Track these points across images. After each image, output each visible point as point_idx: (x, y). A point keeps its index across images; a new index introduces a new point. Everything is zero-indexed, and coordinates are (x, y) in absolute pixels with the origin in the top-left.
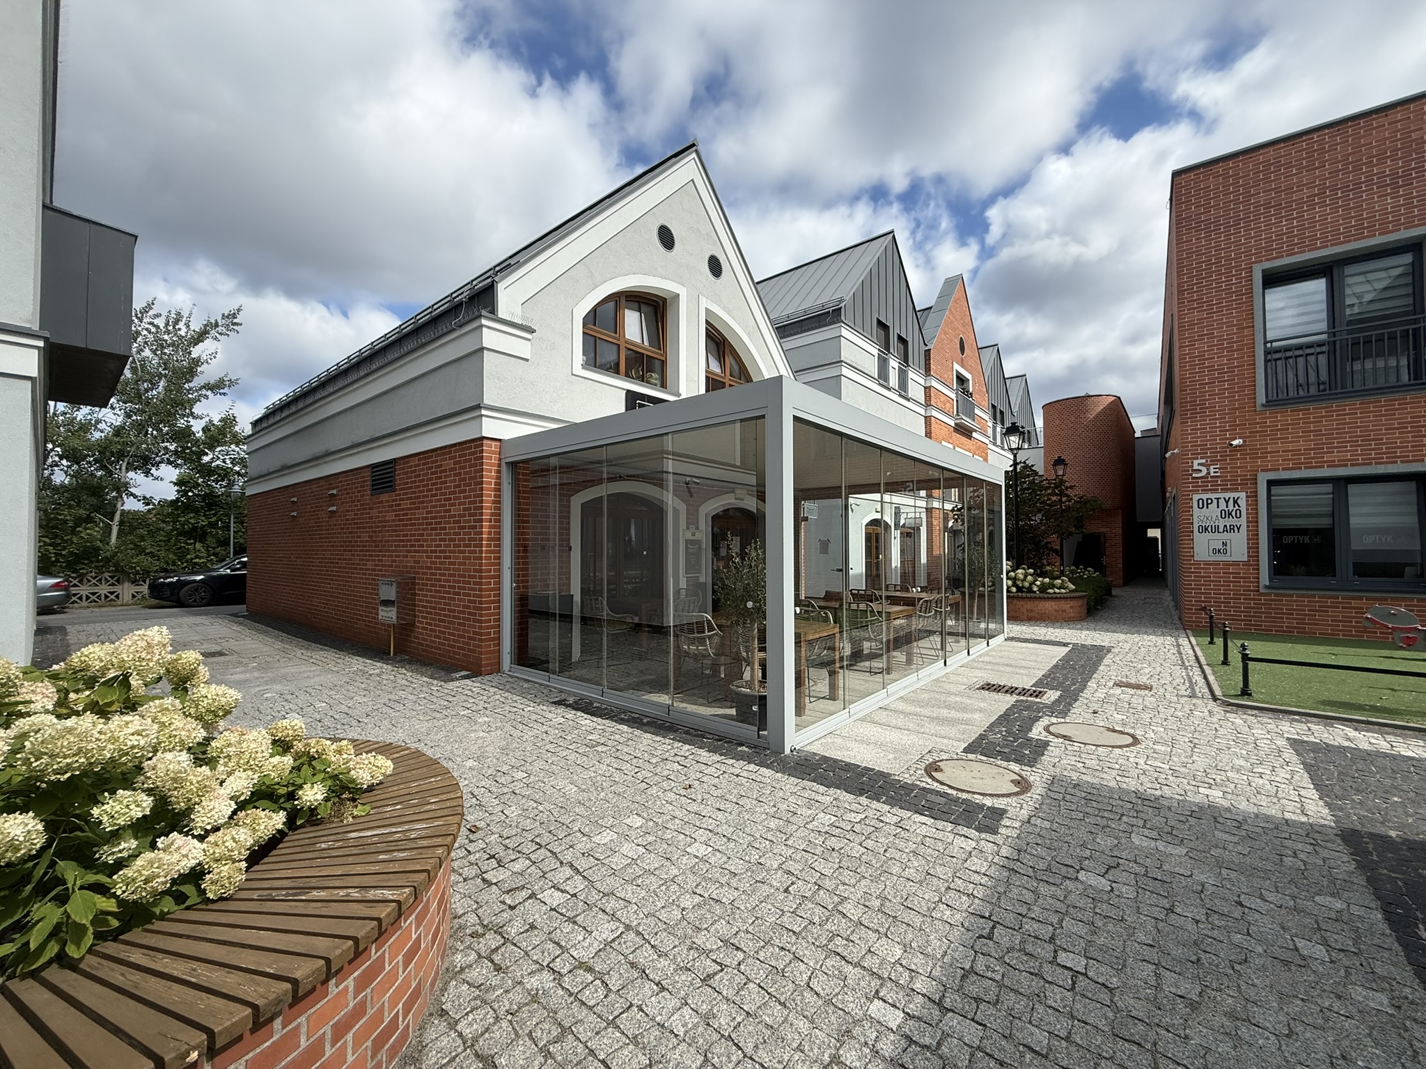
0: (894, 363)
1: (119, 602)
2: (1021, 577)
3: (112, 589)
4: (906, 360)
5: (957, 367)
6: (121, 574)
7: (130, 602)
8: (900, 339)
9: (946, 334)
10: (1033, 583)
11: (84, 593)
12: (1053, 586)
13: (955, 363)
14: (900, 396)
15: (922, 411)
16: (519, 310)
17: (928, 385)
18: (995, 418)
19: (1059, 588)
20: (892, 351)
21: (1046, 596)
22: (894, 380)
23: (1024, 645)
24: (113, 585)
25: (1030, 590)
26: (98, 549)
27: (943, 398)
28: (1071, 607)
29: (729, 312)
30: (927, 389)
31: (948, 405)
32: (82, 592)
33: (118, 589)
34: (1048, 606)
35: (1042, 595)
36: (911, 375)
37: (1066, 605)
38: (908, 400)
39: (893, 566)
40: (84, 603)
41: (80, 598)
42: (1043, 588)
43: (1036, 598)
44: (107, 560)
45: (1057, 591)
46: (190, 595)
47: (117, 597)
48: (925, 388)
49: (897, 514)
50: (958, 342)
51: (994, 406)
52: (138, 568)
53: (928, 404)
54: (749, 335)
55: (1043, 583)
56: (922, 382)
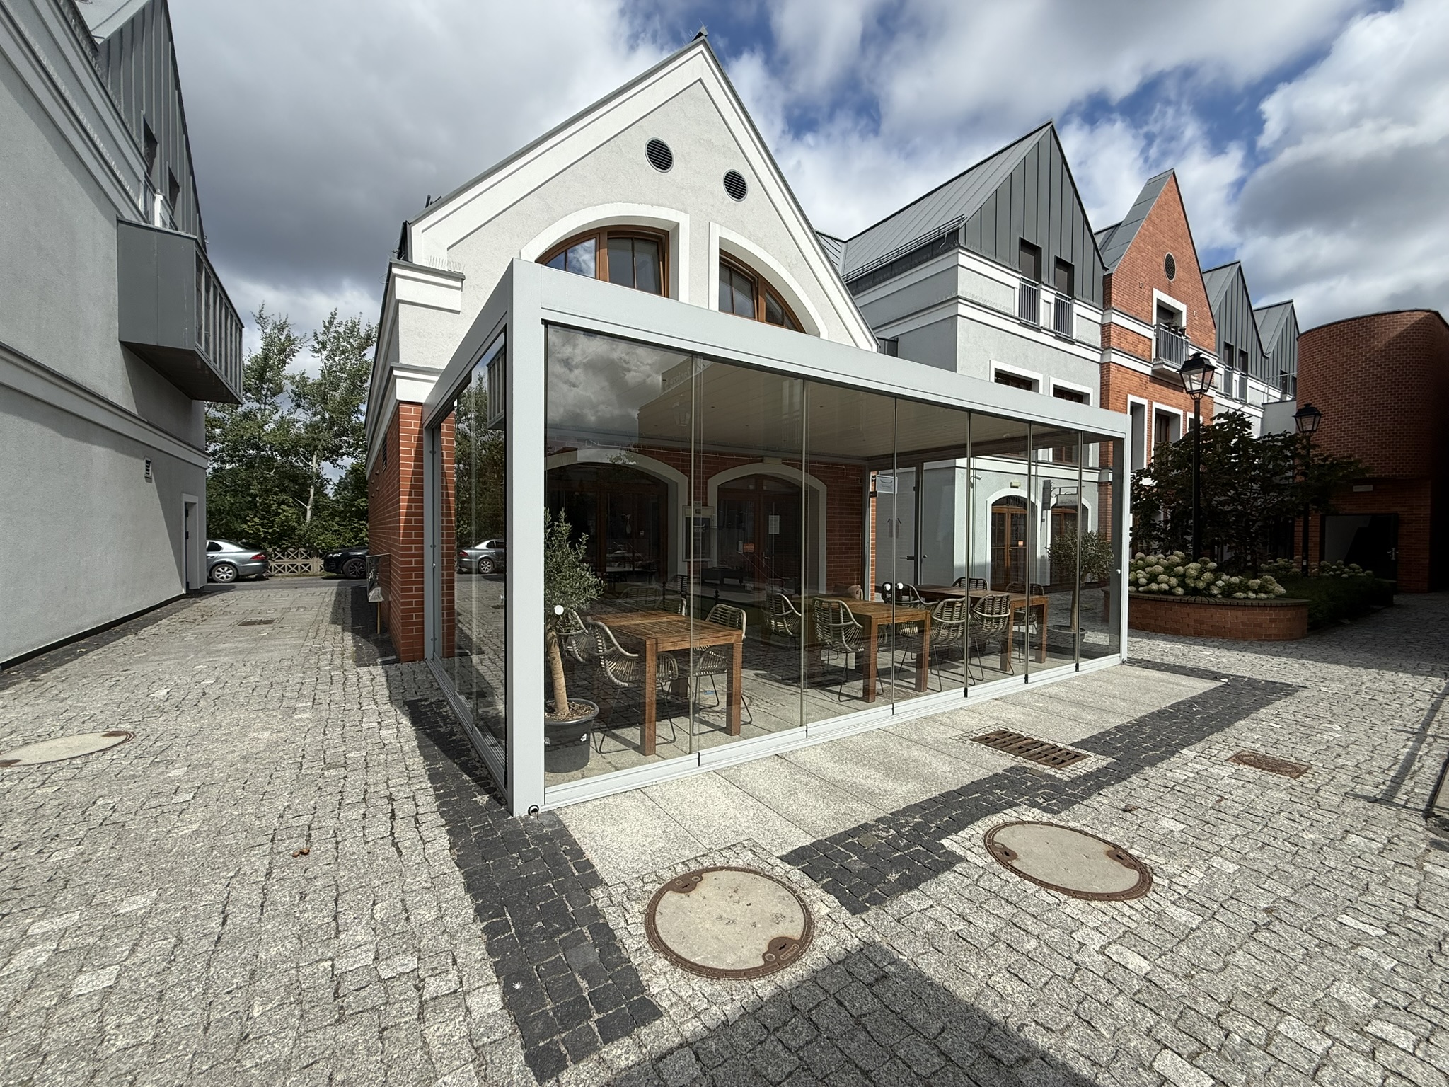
0: (1047, 297)
1: (311, 573)
2: (1193, 573)
3: (305, 561)
4: (1070, 291)
5: (1158, 295)
6: (312, 552)
7: (319, 573)
8: (1060, 263)
9: (1140, 251)
10: (1210, 584)
11: (286, 565)
12: (1246, 588)
13: (1155, 291)
14: (1058, 338)
15: (1097, 357)
16: (444, 255)
17: (1106, 322)
18: (1230, 362)
19: (1255, 592)
20: (1044, 279)
21: (1235, 602)
22: (1047, 316)
23: (1147, 672)
24: (307, 558)
25: (1206, 592)
26: (294, 528)
27: (1131, 338)
28: (1272, 621)
29: (757, 241)
30: (1106, 328)
31: (1141, 347)
32: (285, 564)
33: (309, 561)
34: (1231, 617)
35: (1227, 601)
36: (1077, 309)
37: (1264, 617)
38: (1072, 343)
39: (1039, 555)
40: (286, 573)
41: (284, 569)
42: (1228, 591)
43: (1216, 604)
44: (300, 538)
45: (1252, 595)
46: (351, 569)
47: (309, 568)
48: (1103, 326)
49: (1047, 488)
50: (1163, 262)
51: (1228, 347)
52: (323, 545)
53: (1105, 347)
54: (790, 268)
55: (1229, 585)
56: (1098, 318)
